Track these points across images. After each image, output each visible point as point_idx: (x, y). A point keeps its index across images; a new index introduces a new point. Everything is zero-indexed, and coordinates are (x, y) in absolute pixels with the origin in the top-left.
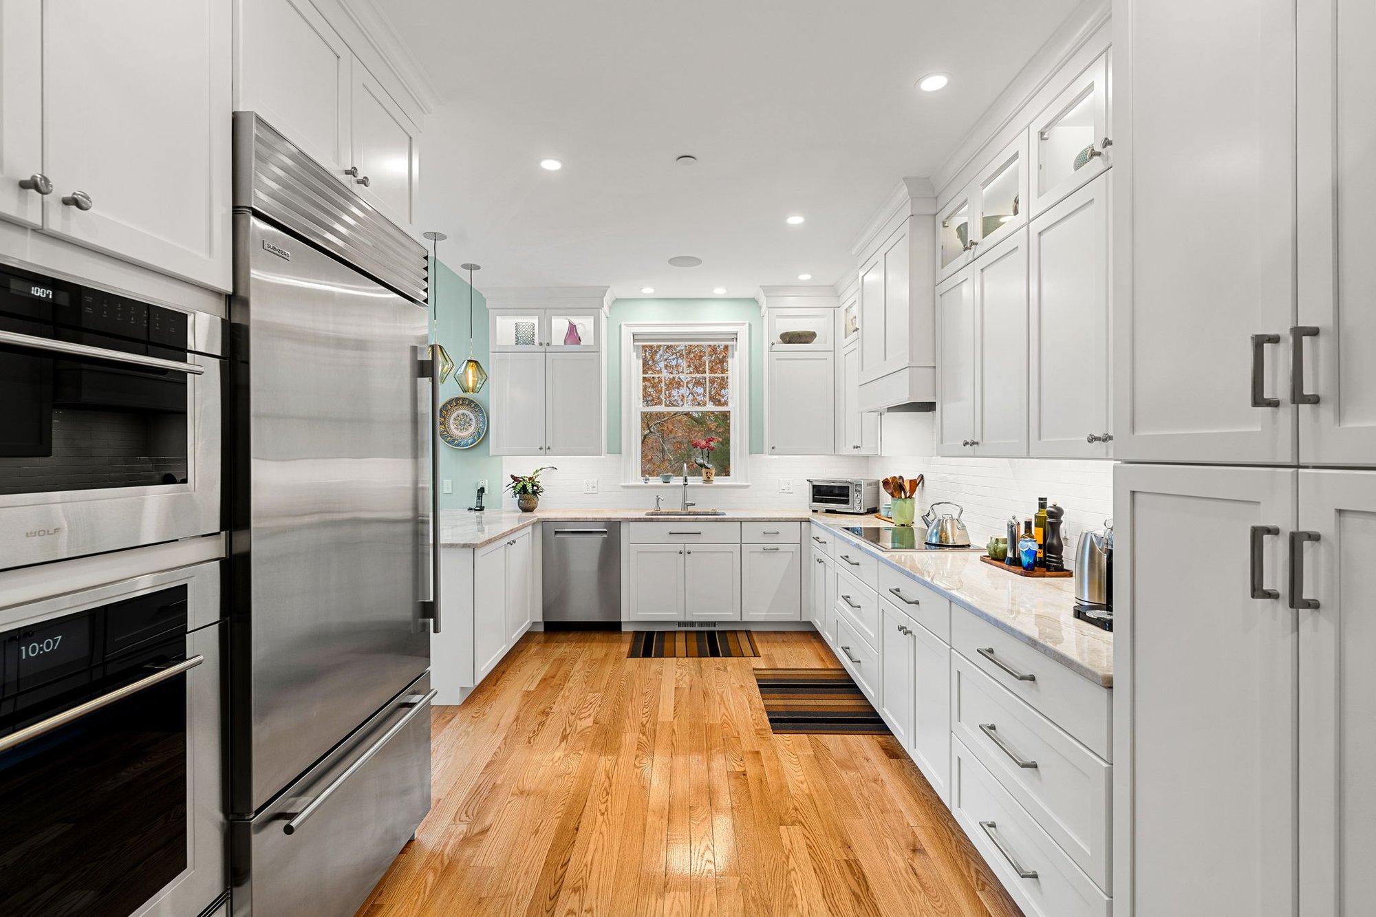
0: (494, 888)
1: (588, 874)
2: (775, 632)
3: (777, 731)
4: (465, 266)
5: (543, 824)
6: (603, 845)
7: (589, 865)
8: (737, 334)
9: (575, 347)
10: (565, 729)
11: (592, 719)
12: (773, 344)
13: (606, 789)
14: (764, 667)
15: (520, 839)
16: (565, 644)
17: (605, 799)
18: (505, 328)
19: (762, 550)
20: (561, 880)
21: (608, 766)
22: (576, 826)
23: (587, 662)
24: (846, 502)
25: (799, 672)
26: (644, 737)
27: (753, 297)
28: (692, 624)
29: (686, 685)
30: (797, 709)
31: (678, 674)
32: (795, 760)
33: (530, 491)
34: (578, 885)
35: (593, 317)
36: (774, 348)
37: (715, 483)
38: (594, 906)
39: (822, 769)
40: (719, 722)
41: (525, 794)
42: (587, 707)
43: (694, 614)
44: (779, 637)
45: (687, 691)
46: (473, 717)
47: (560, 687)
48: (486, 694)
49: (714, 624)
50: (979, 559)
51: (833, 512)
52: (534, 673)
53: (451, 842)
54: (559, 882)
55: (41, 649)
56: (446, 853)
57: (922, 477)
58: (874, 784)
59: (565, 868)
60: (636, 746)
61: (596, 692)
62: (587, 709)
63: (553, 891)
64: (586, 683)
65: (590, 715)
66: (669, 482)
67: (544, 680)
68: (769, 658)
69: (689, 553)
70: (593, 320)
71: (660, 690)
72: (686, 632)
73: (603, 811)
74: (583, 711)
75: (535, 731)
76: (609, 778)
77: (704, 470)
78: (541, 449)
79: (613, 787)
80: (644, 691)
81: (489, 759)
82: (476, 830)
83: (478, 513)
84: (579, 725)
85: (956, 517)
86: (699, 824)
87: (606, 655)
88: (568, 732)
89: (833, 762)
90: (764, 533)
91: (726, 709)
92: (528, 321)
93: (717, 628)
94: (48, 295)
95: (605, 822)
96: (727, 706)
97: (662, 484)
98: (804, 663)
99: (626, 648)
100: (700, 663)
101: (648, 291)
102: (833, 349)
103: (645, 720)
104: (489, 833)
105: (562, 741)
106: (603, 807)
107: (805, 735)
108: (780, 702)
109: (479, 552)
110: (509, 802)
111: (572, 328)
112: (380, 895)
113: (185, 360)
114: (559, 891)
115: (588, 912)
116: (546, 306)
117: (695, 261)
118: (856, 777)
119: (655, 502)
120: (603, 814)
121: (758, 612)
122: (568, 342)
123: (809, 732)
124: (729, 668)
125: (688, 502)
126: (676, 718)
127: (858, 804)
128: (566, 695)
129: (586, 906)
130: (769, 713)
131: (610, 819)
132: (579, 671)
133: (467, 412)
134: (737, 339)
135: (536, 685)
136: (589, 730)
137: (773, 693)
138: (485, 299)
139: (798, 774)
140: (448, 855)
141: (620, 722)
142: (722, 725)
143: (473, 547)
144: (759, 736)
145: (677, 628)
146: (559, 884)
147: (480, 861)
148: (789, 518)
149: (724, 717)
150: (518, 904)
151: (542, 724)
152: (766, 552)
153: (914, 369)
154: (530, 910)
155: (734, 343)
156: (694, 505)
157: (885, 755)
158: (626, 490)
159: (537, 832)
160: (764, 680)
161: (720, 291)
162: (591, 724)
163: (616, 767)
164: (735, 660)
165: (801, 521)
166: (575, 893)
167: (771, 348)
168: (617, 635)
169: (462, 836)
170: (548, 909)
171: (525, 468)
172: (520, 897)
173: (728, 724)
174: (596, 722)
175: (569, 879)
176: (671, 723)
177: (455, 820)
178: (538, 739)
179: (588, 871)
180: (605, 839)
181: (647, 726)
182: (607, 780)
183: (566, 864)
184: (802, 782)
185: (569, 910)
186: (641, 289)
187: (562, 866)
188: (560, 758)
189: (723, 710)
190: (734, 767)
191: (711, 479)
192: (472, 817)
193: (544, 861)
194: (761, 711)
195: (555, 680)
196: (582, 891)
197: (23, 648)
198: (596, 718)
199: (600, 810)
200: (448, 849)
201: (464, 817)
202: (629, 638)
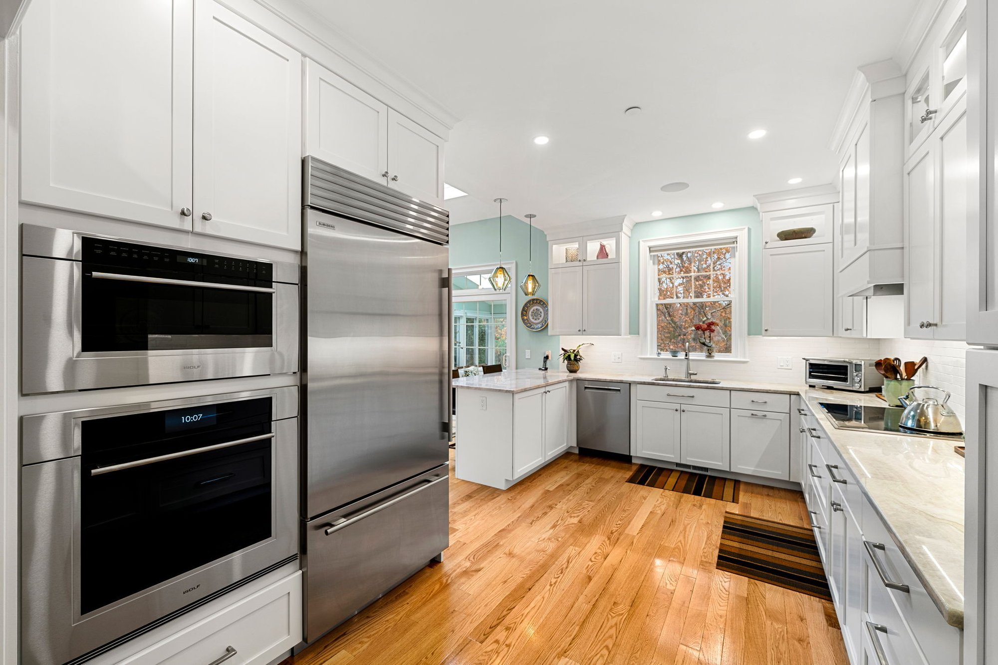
0: (464, 607)
1: (520, 622)
2: (764, 486)
3: (720, 568)
4: (526, 216)
5: (512, 578)
6: (540, 606)
7: (524, 616)
8: (737, 238)
9: (604, 261)
10: (557, 521)
11: (579, 518)
12: (766, 243)
13: (562, 569)
14: (737, 513)
15: (494, 583)
16: (587, 465)
17: (558, 576)
18: (558, 252)
19: (750, 415)
20: (503, 618)
21: (572, 554)
22: (530, 587)
23: (596, 479)
24: (845, 380)
25: (770, 524)
26: (609, 541)
27: (752, 206)
28: (688, 466)
29: (661, 511)
30: (750, 555)
31: (659, 502)
32: (725, 596)
33: (572, 359)
34: (511, 626)
35: (615, 238)
36: (768, 246)
37: (716, 358)
38: (513, 644)
39: (747, 612)
40: (673, 546)
41: (512, 556)
42: (579, 510)
43: (688, 459)
44: (765, 491)
45: (659, 516)
46: (508, 499)
47: (570, 492)
48: (523, 487)
49: (706, 469)
50: (953, 449)
51: (830, 388)
52: (559, 479)
53: (458, 570)
54: (501, 619)
55: (192, 419)
56: (451, 576)
57: (925, 360)
58: (796, 643)
59: (509, 612)
60: (599, 546)
61: (591, 501)
62: (578, 511)
63: (495, 623)
64: (587, 493)
65: (578, 516)
66: (677, 356)
67: (562, 485)
68: (746, 506)
69: (683, 411)
70: (615, 241)
71: (638, 510)
72: (682, 472)
73: (552, 584)
74: (576, 512)
75: (538, 517)
76: (568, 562)
77: (706, 347)
78: (579, 331)
79: (568, 570)
80: (626, 509)
81: (503, 527)
82: (474, 568)
83: (543, 372)
84: (568, 521)
85: (941, 402)
86: (615, 617)
87: (612, 477)
88: (559, 523)
89: (762, 610)
90: (753, 401)
91: (684, 538)
92: (573, 246)
93: (709, 473)
94: (196, 261)
95: (550, 591)
96: (687, 536)
97: (671, 357)
98: (780, 517)
99: (628, 475)
100: (681, 497)
101: (657, 214)
102: (832, 241)
103: (615, 529)
104: (479, 572)
105: (552, 528)
106: (554, 581)
107: (747, 578)
108: (736, 545)
109: (517, 396)
110: (500, 557)
111: (602, 247)
112: (410, 587)
113: (271, 287)
114: (498, 625)
115: (507, 647)
116: (582, 234)
117: (682, 186)
118: (780, 630)
119: (664, 370)
120: (551, 585)
121: (745, 467)
122: (599, 257)
123: (751, 576)
124: (704, 507)
125: (690, 372)
126: (639, 535)
127: (769, 654)
128: (570, 499)
129: (507, 642)
130: (721, 551)
131: (554, 591)
132: (587, 484)
133: (539, 308)
134: (737, 242)
135: (556, 487)
136: (573, 526)
137: (734, 535)
138: (546, 235)
139: (722, 608)
140: (452, 578)
141: (597, 526)
142: (674, 549)
143: (513, 393)
144: (702, 567)
145: (675, 468)
146: (501, 620)
147: (465, 588)
148: (778, 391)
149: (679, 544)
150: (471, 623)
151: (545, 514)
152: (753, 417)
153: (876, 252)
154: (475, 629)
155: (735, 245)
156: (696, 374)
157: (825, 621)
158: (642, 361)
159: (505, 582)
160: (731, 523)
161: (718, 206)
162: (576, 522)
163: (577, 557)
164: (713, 501)
165: (790, 394)
166: (506, 631)
167: (765, 246)
168: (627, 465)
169: (464, 569)
170: (486, 634)
171: (571, 343)
172: (475, 619)
173: (679, 549)
174: (580, 522)
175: (507, 621)
176: (634, 537)
177: (466, 558)
178: (538, 523)
179: (522, 619)
180: (544, 602)
181: (615, 534)
182: (567, 563)
183: (511, 609)
184: (721, 617)
185: (497, 640)
186: (651, 213)
187: (508, 610)
188: (544, 539)
189: (681, 538)
190: (666, 584)
191: (713, 354)
192: (475, 559)
193: (499, 603)
194: (714, 547)
195: (569, 487)
196: (511, 631)
197: (183, 418)
198: (581, 519)
199: (551, 582)
200: (454, 574)
201: (471, 559)
202: (634, 468)
